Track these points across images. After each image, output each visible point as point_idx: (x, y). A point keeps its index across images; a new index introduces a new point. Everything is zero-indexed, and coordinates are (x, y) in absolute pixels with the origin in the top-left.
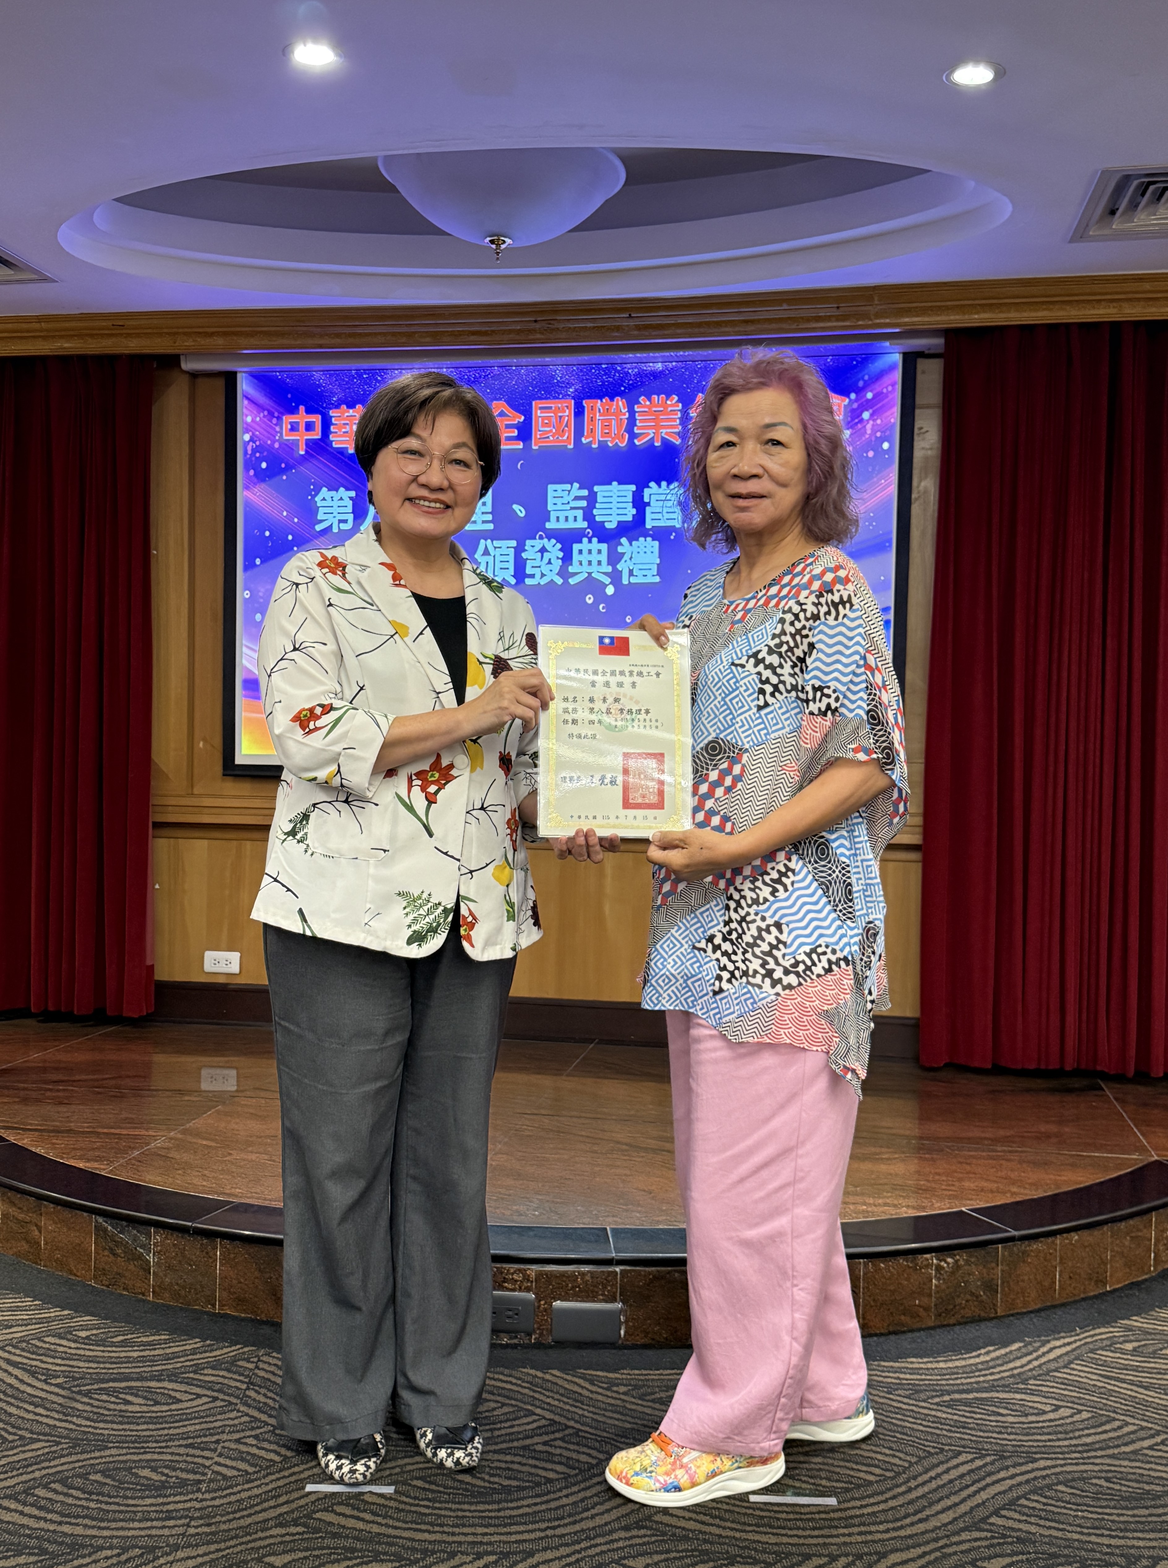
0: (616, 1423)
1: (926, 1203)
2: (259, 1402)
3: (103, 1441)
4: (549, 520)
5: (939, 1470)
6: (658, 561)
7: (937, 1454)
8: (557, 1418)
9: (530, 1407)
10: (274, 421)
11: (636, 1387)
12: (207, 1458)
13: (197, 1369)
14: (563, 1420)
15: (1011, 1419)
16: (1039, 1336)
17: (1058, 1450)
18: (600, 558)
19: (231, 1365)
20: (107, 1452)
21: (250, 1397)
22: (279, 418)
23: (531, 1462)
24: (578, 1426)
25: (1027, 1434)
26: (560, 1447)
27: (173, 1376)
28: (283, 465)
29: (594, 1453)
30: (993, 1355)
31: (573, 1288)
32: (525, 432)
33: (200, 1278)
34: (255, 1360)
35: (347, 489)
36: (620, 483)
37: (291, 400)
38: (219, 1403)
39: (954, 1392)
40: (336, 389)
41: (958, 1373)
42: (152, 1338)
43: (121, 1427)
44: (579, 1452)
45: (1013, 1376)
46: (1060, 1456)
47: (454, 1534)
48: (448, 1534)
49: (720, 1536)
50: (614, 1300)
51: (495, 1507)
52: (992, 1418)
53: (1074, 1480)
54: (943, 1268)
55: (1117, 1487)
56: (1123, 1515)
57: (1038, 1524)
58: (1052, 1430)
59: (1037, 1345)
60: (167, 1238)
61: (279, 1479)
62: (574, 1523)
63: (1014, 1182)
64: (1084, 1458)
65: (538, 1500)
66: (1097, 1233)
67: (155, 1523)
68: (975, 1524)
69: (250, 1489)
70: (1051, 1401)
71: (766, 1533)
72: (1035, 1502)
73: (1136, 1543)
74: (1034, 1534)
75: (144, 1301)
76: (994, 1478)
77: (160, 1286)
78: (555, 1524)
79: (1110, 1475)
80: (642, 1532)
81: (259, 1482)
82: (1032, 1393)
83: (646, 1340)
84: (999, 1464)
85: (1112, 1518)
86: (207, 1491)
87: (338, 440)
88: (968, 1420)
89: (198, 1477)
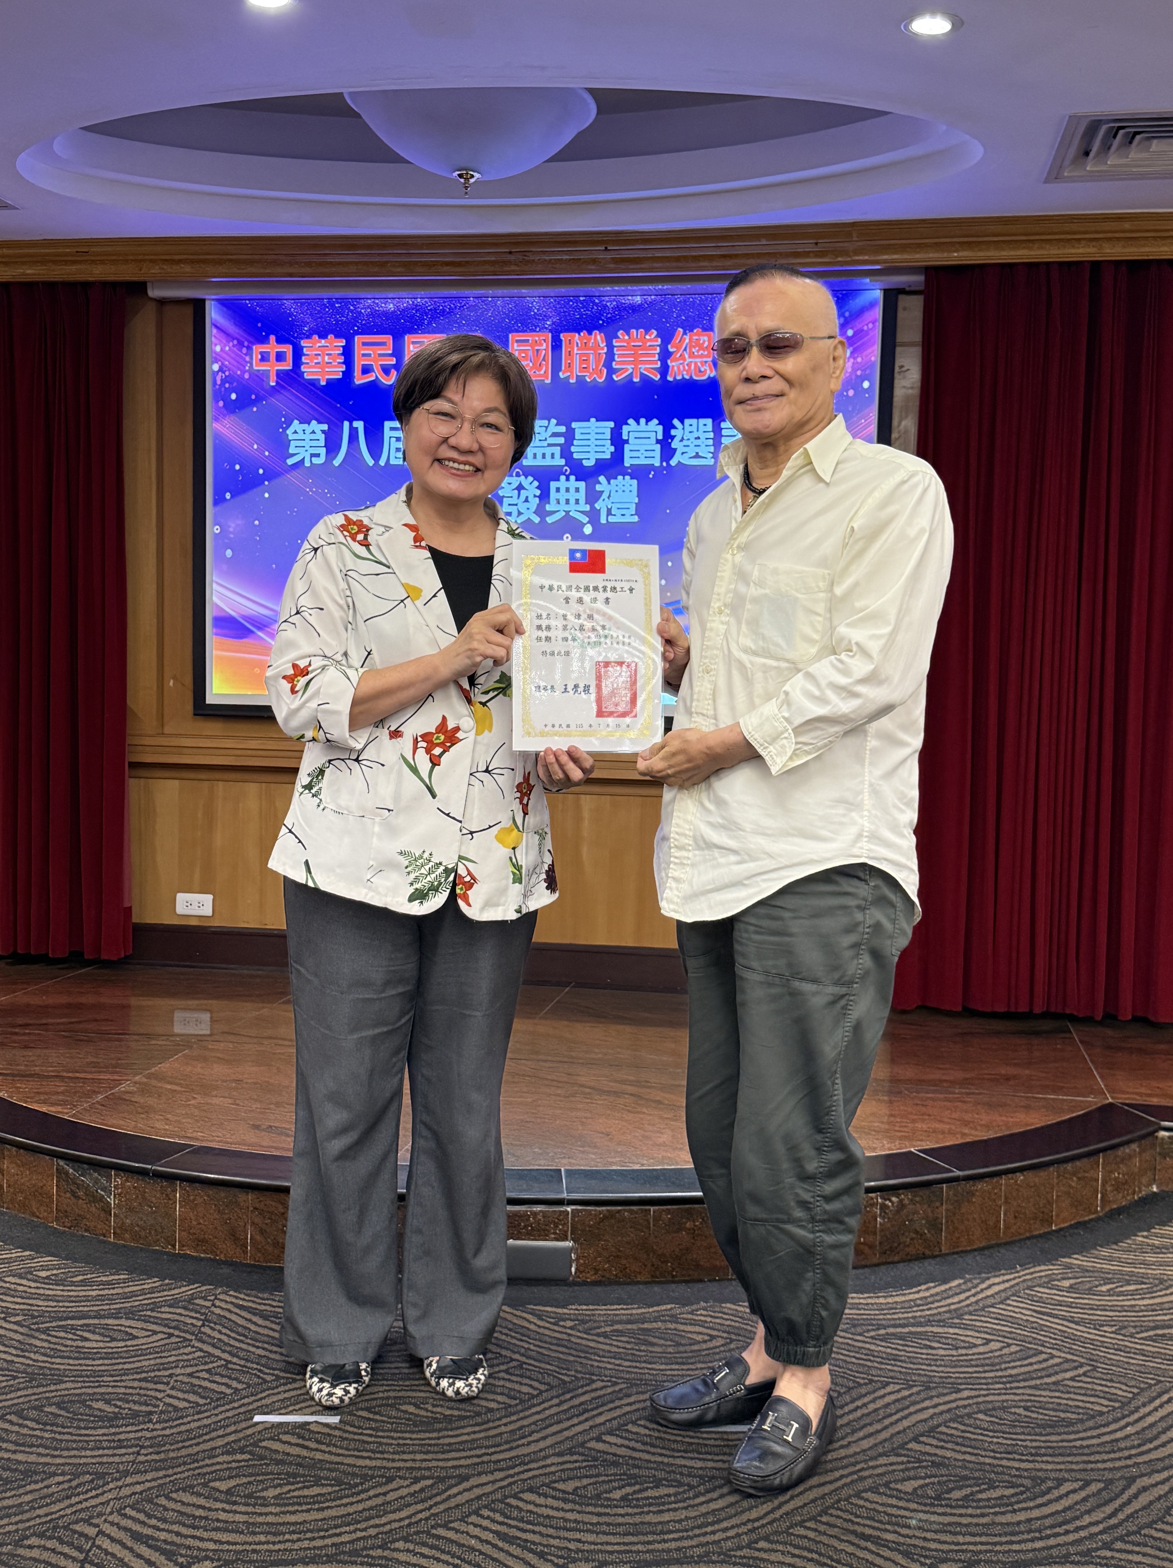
0: (561, 1356)
1: (877, 1144)
2: (214, 1338)
3: (59, 1375)
5: (866, 1400)
6: (636, 500)
7: (866, 1384)
8: (504, 1352)
11: (583, 1322)
12: (160, 1391)
13: (155, 1307)
14: (508, 1353)
15: (942, 1352)
16: (979, 1273)
17: (983, 1381)
18: (577, 496)
19: (188, 1303)
20: (63, 1386)
21: (205, 1333)
22: (249, 348)
24: (524, 1359)
25: (955, 1366)
26: (504, 1379)
27: (130, 1314)
28: (253, 397)
29: (536, 1384)
30: (933, 1291)
31: (526, 1227)
33: (160, 1220)
34: (212, 1298)
35: (319, 422)
36: (597, 420)
37: (260, 330)
38: (174, 1340)
39: (889, 1326)
40: (307, 319)
41: (895, 1309)
42: (112, 1278)
43: (77, 1362)
44: (521, 1384)
45: (949, 1311)
46: (984, 1387)
47: (393, 1460)
48: (388, 1460)
49: (649, 1461)
50: (565, 1239)
51: (435, 1435)
52: (924, 1351)
53: (994, 1409)
54: (887, 1207)
55: (1034, 1415)
56: (1035, 1441)
57: (953, 1450)
58: (978, 1362)
59: (975, 1282)
60: (127, 1181)
61: (228, 1411)
62: (511, 1449)
63: (966, 1123)
64: (1006, 1389)
65: (477, 1429)
66: (1043, 1174)
67: (106, 1452)
68: (893, 1449)
69: (199, 1420)
70: (983, 1335)
71: (692, 1459)
72: (955, 1429)
73: (1044, 1466)
74: (948, 1459)
75: (105, 1242)
76: (918, 1407)
77: (120, 1228)
78: (493, 1450)
79: (1029, 1404)
80: (575, 1457)
81: (209, 1414)
82: (966, 1327)
83: (596, 1278)
84: (923, 1395)
85: (1024, 1444)
86: (157, 1422)
87: (309, 371)
88: (901, 1353)
89: (150, 1408)
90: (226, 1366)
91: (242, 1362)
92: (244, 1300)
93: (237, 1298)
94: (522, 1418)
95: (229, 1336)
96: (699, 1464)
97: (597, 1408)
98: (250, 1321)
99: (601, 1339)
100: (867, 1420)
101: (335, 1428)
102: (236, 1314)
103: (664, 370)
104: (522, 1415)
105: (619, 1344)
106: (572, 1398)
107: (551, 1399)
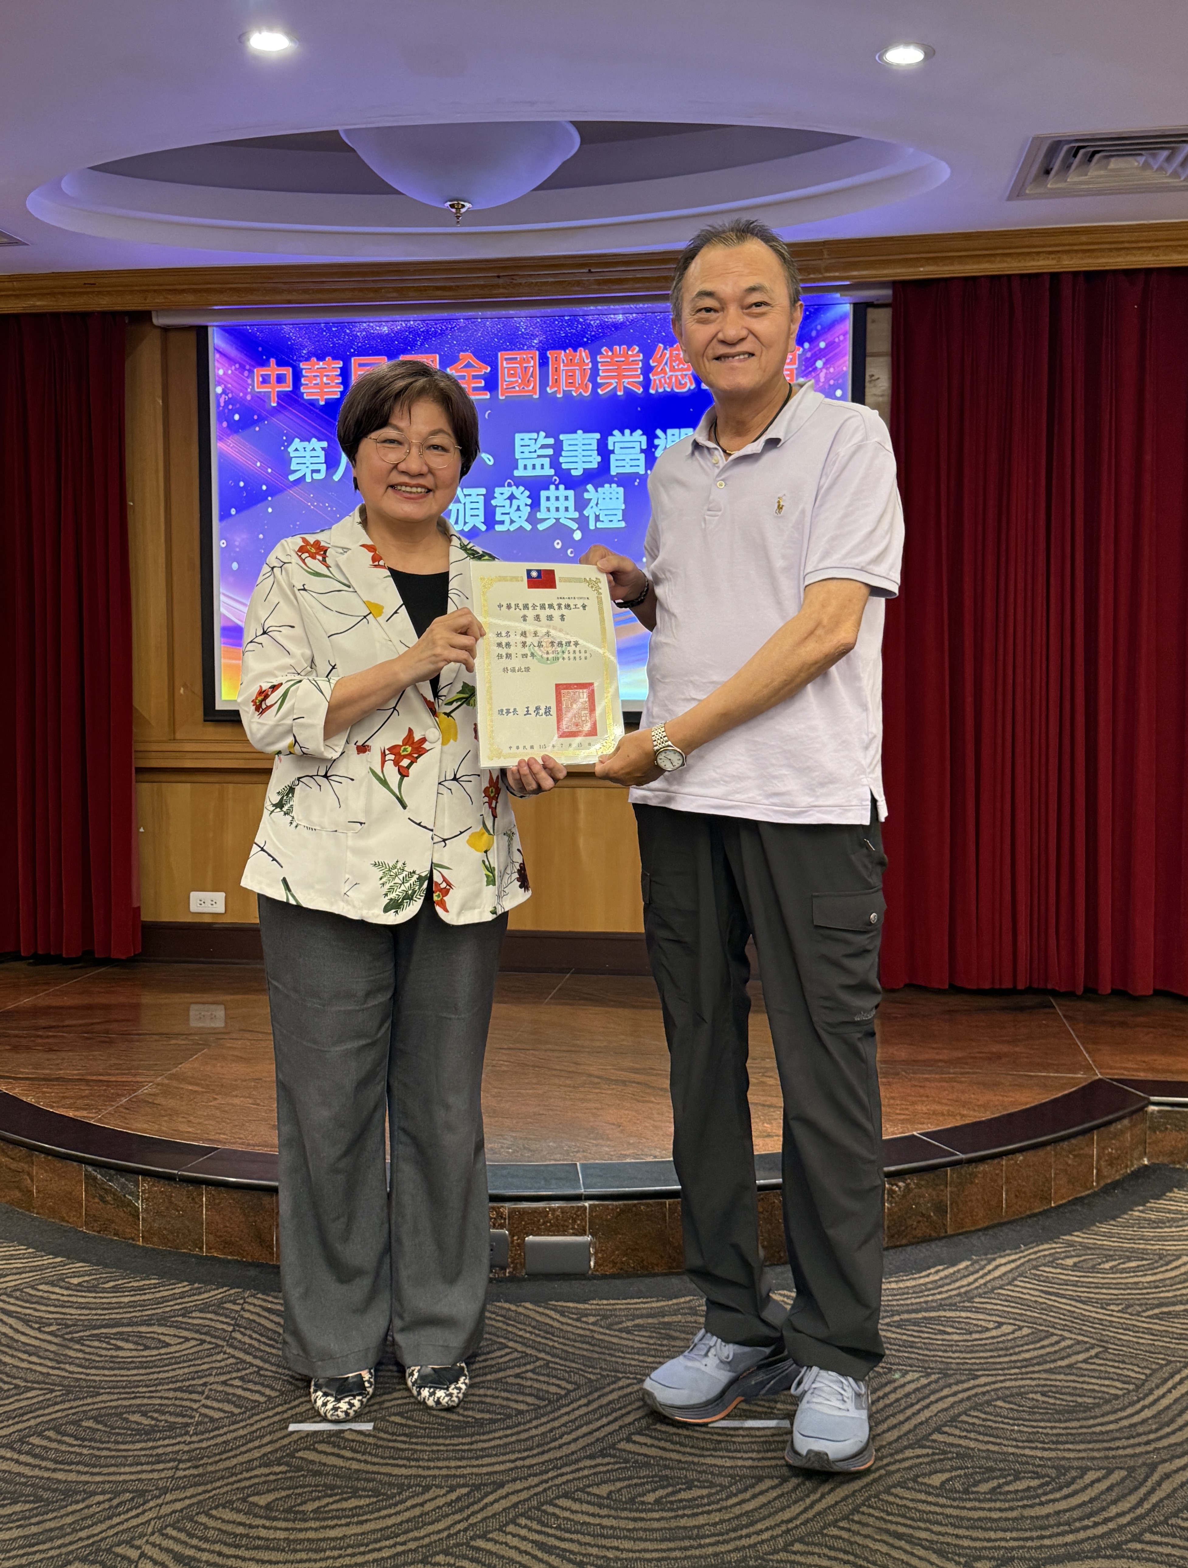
0: (585, 1353)
2: (245, 1343)
3: (95, 1387)
4: (517, 468)
5: (887, 1389)
6: (623, 507)
7: (885, 1374)
8: (529, 1351)
9: (502, 1341)
10: (246, 374)
11: (605, 1317)
12: (195, 1401)
13: (186, 1313)
14: (534, 1352)
15: (956, 1337)
16: (985, 1254)
17: (999, 1366)
18: (566, 504)
19: (218, 1308)
20: (99, 1398)
21: (235, 1339)
22: (251, 371)
23: (502, 1394)
24: (549, 1358)
25: (972, 1352)
26: (532, 1379)
27: (162, 1321)
28: (256, 417)
29: (563, 1384)
30: (942, 1274)
31: (545, 1223)
32: (491, 383)
33: (187, 1223)
34: (241, 1301)
35: (319, 440)
36: (584, 432)
37: (262, 354)
38: (206, 1346)
39: (903, 1312)
40: (306, 342)
41: (908, 1293)
42: (142, 1283)
43: (112, 1373)
44: (548, 1384)
45: (959, 1295)
46: (1000, 1372)
47: (429, 1468)
48: (423, 1468)
49: (680, 1461)
50: (583, 1233)
51: (468, 1440)
52: (939, 1337)
53: (1012, 1395)
54: (894, 1192)
55: (1052, 1401)
56: (1055, 1428)
57: (976, 1440)
58: (992, 1347)
59: (983, 1263)
60: (153, 1185)
61: (263, 1419)
62: (543, 1453)
63: (965, 1104)
64: (1022, 1374)
65: (509, 1432)
66: (1041, 1153)
67: (145, 1467)
68: (918, 1441)
69: (235, 1430)
70: (994, 1318)
71: (722, 1457)
72: (976, 1418)
73: (1067, 1455)
74: (973, 1449)
75: (134, 1246)
76: (938, 1396)
77: (148, 1231)
78: (526, 1454)
79: (1046, 1389)
80: (607, 1460)
81: (244, 1424)
82: (977, 1310)
83: (615, 1270)
84: (942, 1383)
85: (1045, 1431)
86: (194, 1434)
87: (309, 392)
88: (917, 1340)
89: (186, 1420)
90: (258, 1373)
91: (274, 1368)
92: (271, 1302)
93: (265, 1300)
94: (553, 1420)
95: (259, 1341)
96: (729, 1463)
97: (625, 1407)
99: (624, 1335)
100: (890, 1411)
101: (369, 1435)
102: (265, 1317)
103: (647, 384)
104: (551, 1416)
105: (642, 1339)
106: (599, 1397)
107: (580, 1399)
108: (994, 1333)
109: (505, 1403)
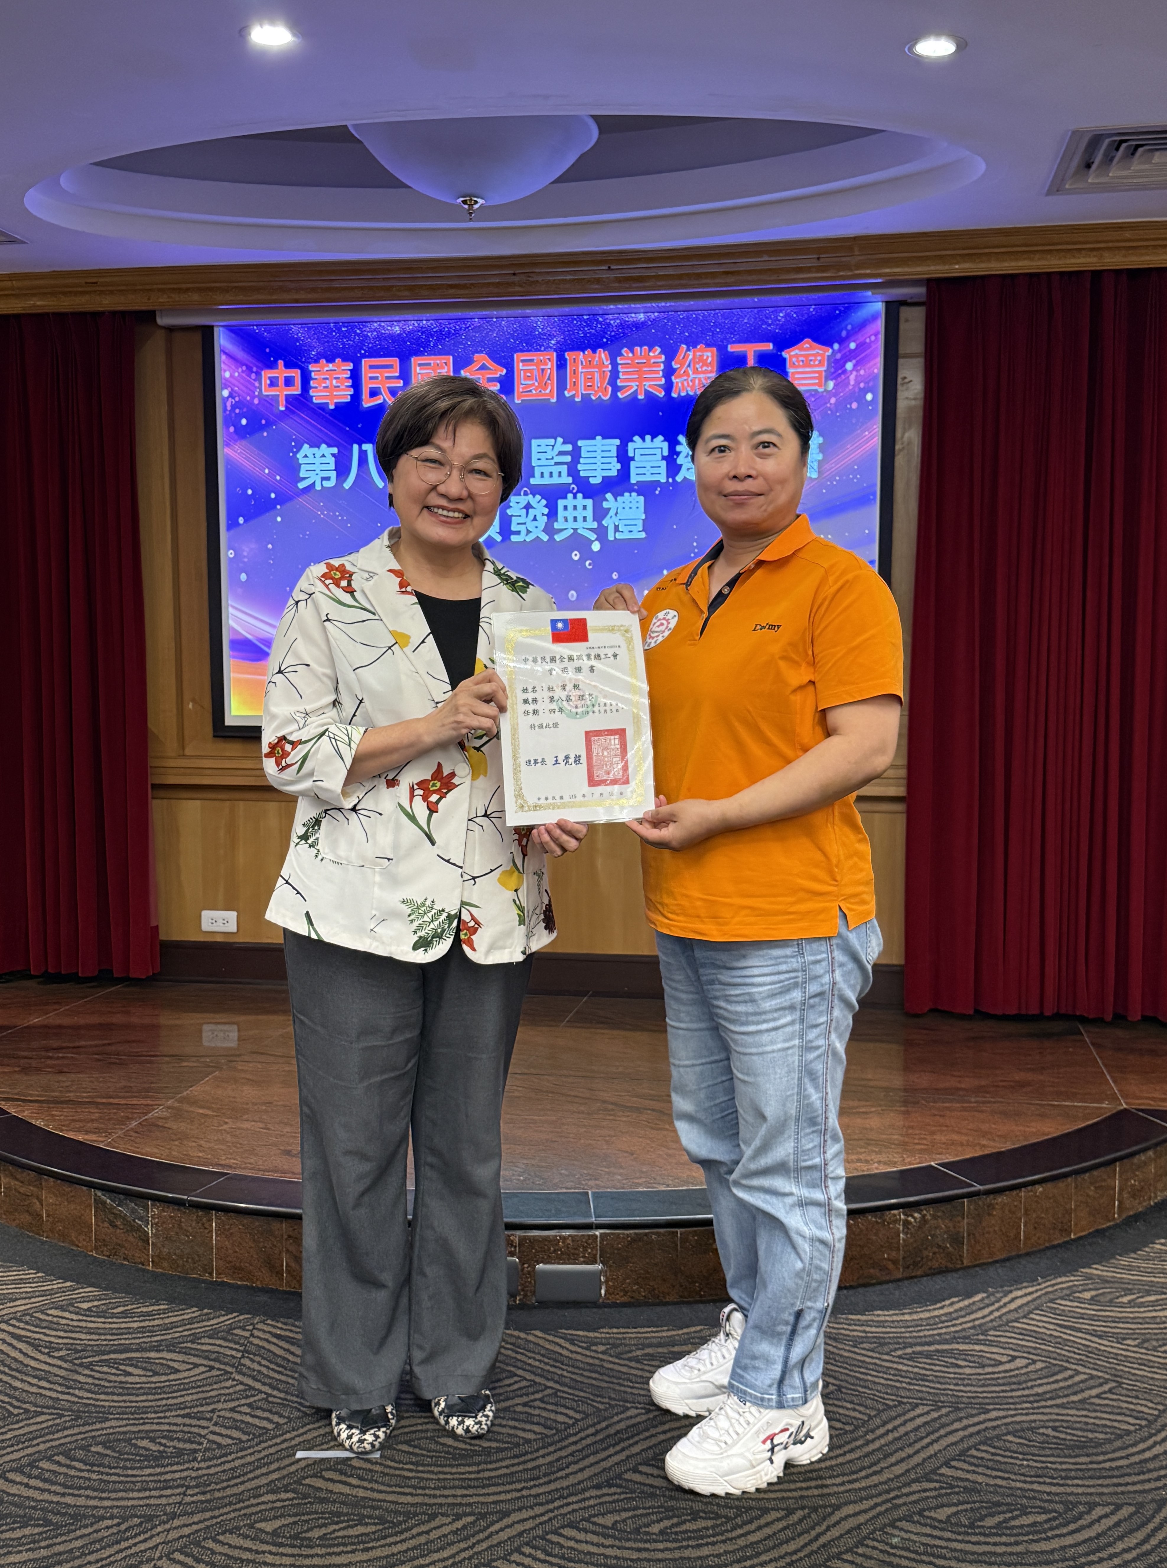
0: (594, 1382)
1: (897, 1158)
2: (254, 1370)
3: (104, 1413)
4: (533, 476)
5: (897, 1422)
6: (643, 517)
7: (895, 1406)
8: (538, 1379)
9: (512, 1369)
10: (253, 376)
11: (614, 1346)
12: (203, 1428)
13: (194, 1338)
14: (542, 1381)
15: (968, 1371)
16: (1001, 1287)
17: (1011, 1401)
18: (584, 513)
19: (227, 1334)
20: (108, 1424)
21: (244, 1365)
22: (258, 374)
23: (511, 1423)
24: (558, 1386)
25: (983, 1386)
26: (539, 1408)
27: (171, 1346)
28: (263, 422)
29: (571, 1413)
30: (957, 1306)
31: (555, 1251)
32: (506, 386)
33: (196, 1248)
34: (251, 1327)
35: (329, 445)
36: (603, 438)
37: (269, 355)
38: (215, 1373)
39: (916, 1344)
40: (315, 343)
41: (920, 1326)
42: (151, 1308)
43: (121, 1398)
44: (557, 1413)
45: (974, 1327)
46: (1012, 1406)
47: (435, 1496)
48: (430, 1496)
50: (594, 1262)
51: (475, 1468)
52: (951, 1370)
53: (1023, 1430)
54: (910, 1223)
55: (1063, 1436)
56: (1065, 1463)
57: (984, 1474)
58: (1005, 1381)
59: (998, 1296)
60: (163, 1211)
61: (271, 1446)
62: (550, 1482)
63: (983, 1134)
64: (1033, 1408)
65: (516, 1461)
66: (1061, 1184)
67: (153, 1493)
68: (925, 1475)
69: (242, 1457)
70: (1007, 1352)
72: (984, 1453)
73: (1074, 1490)
74: (979, 1484)
75: (144, 1271)
76: (948, 1429)
77: (158, 1256)
78: (532, 1483)
79: (1057, 1424)
80: (613, 1490)
81: (252, 1450)
82: (991, 1344)
83: (625, 1299)
84: (952, 1417)
85: (1054, 1466)
86: (202, 1460)
87: (318, 396)
88: (928, 1373)
89: (194, 1446)
90: (266, 1400)
91: (282, 1395)
92: (281, 1329)
93: (274, 1327)
94: (560, 1449)
95: (268, 1367)
97: (633, 1436)
98: (288, 1350)
99: (633, 1364)
100: (899, 1444)
101: (376, 1463)
102: (274, 1344)
103: (668, 387)
104: (559, 1445)
106: (606, 1427)
107: (587, 1428)
108: (1007, 1367)
109: (512, 1432)
